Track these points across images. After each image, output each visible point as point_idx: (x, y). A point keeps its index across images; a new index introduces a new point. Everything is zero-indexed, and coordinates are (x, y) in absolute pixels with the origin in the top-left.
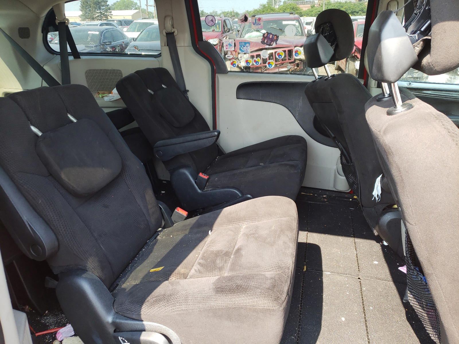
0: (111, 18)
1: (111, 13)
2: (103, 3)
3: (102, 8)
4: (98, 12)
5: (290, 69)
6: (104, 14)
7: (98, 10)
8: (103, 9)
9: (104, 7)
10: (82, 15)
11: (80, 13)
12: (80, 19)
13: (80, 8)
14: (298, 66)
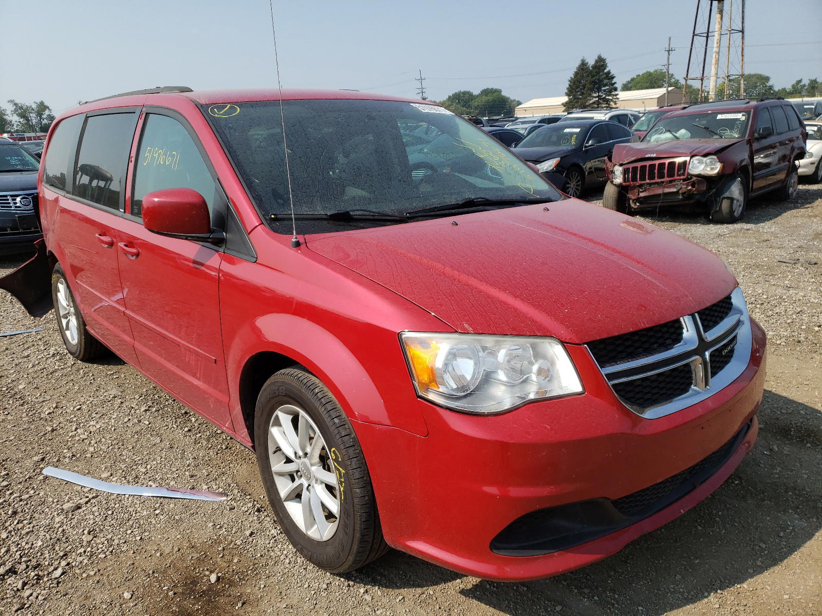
0: (615, 104)
1: (617, 97)
2: (605, 81)
3: (603, 89)
4: (595, 95)
5: (680, 189)
6: (605, 98)
7: (595, 93)
8: (605, 91)
9: (607, 87)
10: (566, 103)
11: (565, 99)
12: (564, 108)
13: (566, 91)
14: (693, 186)
